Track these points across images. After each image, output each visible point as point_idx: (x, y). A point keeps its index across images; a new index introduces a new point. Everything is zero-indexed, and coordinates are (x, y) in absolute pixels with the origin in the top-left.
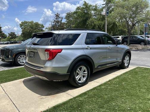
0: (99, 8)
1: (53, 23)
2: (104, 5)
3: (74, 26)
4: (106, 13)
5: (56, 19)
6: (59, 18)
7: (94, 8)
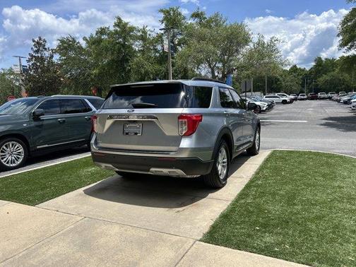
0: (150, 35)
1: (28, 61)
2: (162, 32)
3: (95, 73)
4: (169, 49)
5: (37, 52)
6: (46, 49)
7: (139, 34)
